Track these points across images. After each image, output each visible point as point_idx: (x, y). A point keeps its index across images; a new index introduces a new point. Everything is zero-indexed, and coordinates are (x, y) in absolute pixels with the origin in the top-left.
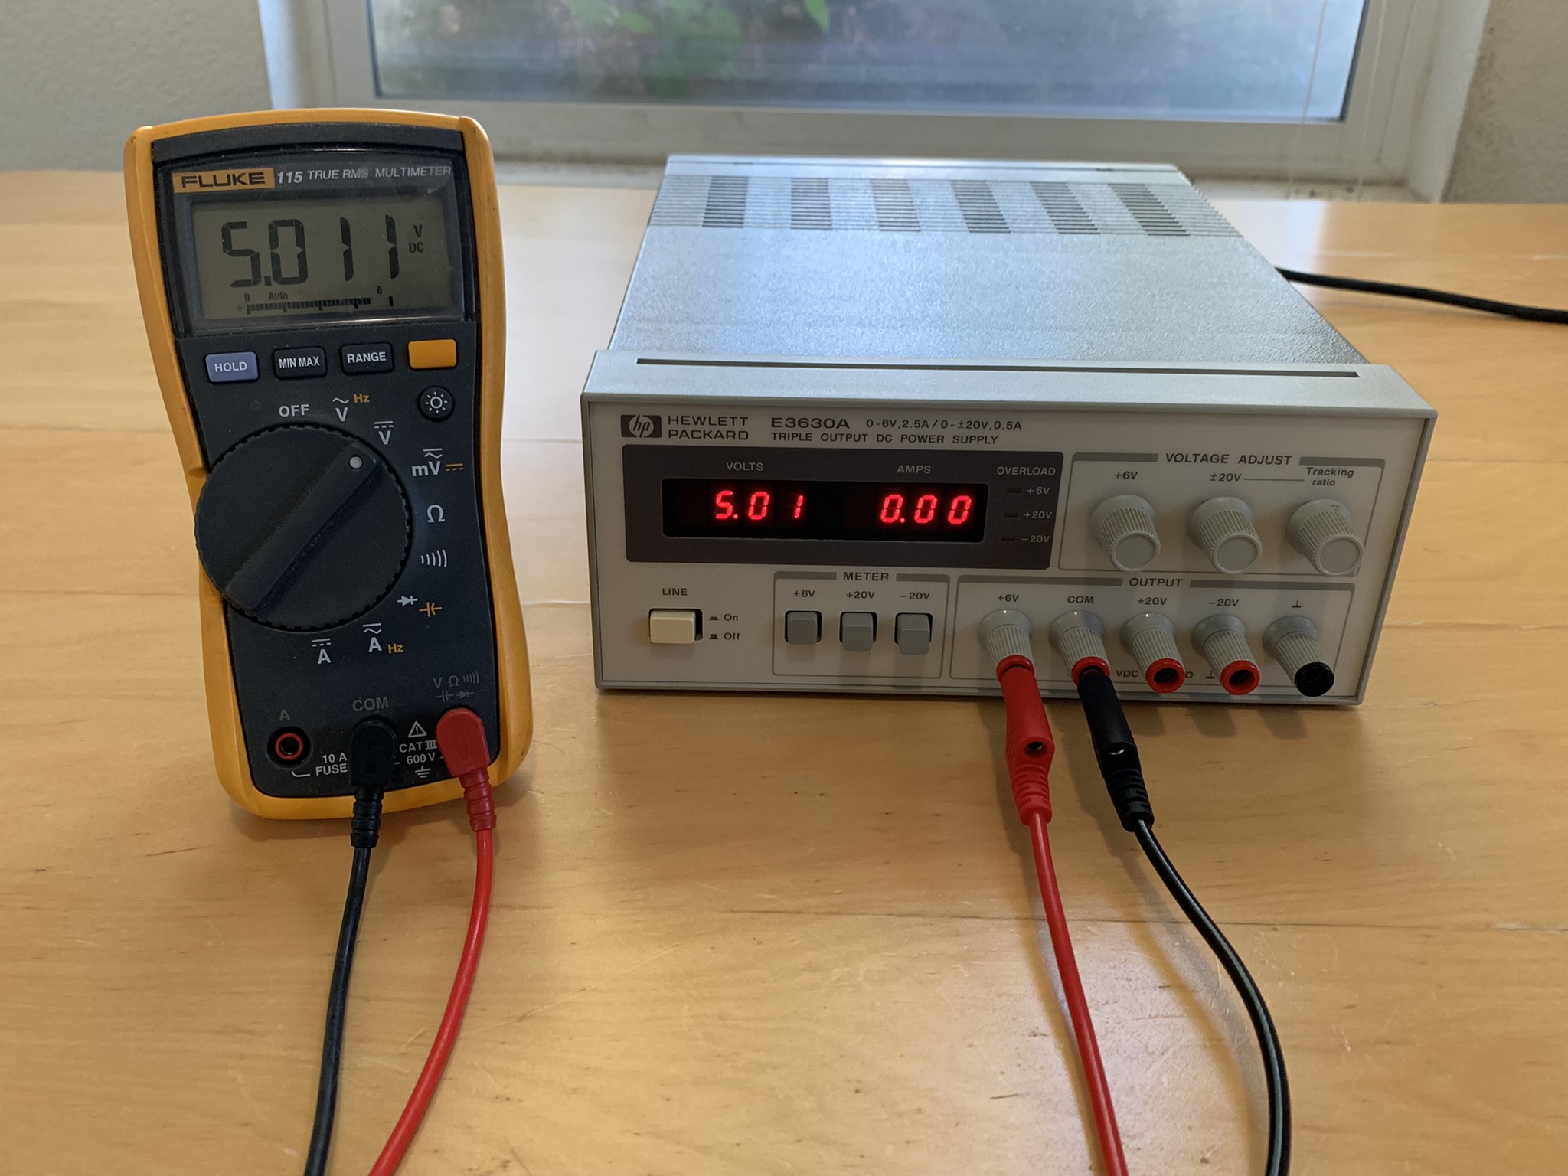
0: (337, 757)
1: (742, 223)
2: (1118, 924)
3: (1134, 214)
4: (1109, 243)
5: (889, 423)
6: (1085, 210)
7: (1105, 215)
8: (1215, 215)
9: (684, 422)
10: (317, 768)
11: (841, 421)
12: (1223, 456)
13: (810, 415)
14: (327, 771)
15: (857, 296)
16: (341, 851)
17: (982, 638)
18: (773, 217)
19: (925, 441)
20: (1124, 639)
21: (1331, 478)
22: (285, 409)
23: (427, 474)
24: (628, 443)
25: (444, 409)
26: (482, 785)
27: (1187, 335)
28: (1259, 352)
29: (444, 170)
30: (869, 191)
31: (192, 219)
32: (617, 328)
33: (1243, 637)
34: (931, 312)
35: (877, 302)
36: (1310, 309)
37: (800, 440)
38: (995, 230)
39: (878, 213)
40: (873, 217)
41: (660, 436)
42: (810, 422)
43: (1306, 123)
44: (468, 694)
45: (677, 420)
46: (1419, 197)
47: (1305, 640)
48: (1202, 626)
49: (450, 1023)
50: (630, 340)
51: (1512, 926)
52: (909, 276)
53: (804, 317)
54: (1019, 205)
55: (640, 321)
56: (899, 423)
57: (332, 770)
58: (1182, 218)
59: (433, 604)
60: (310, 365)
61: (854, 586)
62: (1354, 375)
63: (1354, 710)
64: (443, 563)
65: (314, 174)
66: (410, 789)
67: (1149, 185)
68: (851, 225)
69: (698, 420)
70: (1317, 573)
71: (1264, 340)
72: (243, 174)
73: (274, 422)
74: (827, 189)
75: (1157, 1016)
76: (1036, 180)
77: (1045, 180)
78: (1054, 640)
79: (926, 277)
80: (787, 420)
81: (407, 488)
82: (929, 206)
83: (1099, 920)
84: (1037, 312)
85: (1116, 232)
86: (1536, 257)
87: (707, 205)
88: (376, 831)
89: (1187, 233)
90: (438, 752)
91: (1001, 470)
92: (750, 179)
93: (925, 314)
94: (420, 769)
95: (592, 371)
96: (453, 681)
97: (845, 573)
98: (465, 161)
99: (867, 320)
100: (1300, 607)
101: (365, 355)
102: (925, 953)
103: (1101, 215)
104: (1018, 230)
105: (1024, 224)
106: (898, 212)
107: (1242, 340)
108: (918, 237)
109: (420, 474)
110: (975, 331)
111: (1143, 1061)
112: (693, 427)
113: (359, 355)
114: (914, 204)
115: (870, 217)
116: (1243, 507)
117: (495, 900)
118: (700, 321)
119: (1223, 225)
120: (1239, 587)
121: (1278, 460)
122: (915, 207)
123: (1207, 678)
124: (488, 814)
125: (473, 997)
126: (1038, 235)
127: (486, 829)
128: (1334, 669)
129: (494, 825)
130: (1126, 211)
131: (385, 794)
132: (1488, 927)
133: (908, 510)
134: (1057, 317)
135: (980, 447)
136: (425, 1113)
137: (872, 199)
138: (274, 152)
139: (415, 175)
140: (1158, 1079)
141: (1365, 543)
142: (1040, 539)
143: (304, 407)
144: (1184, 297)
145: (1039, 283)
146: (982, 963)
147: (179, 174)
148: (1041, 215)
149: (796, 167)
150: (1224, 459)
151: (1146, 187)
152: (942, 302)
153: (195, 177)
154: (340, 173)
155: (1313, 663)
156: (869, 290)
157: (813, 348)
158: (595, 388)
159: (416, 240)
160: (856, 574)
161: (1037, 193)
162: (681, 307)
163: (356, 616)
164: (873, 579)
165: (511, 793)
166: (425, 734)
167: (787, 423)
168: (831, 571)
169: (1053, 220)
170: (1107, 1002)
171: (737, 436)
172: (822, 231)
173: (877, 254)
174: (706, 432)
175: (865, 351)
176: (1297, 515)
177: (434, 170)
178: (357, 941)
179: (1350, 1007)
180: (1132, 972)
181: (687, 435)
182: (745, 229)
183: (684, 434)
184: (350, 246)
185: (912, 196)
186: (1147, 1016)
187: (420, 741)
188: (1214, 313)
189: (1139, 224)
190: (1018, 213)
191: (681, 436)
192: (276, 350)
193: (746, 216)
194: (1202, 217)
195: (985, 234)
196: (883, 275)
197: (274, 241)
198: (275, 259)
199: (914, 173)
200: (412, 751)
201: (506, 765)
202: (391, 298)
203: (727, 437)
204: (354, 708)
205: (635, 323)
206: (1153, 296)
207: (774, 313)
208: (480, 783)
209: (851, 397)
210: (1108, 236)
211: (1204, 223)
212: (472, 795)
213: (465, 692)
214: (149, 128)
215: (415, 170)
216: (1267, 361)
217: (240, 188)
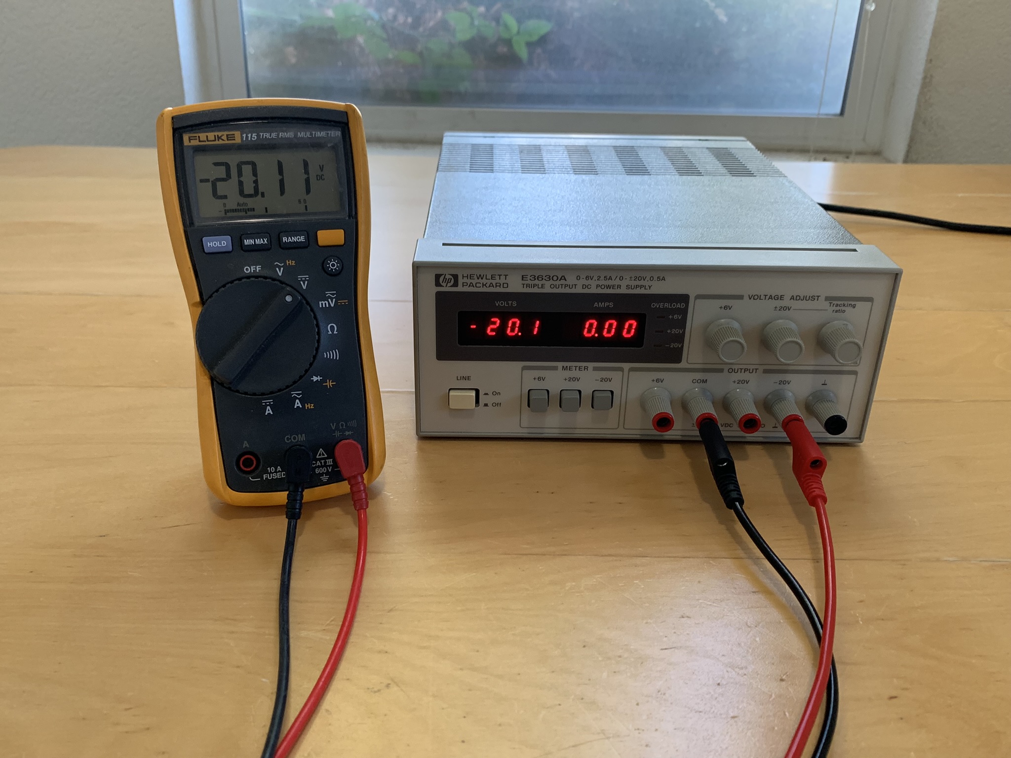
0: (276, 469)
1: (492, 170)
2: (727, 559)
3: (722, 164)
4: (709, 181)
5: (590, 278)
6: (693, 163)
7: (705, 165)
8: (770, 165)
9: (471, 278)
10: (264, 475)
11: (562, 277)
12: (781, 296)
13: (544, 273)
14: (270, 477)
15: (565, 209)
16: (282, 522)
17: (643, 405)
18: (510, 167)
19: (610, 288)
20: (725, 405)
21: (843, 308)
22: (247, 268)
23: (327, 306)
24: (439, 291)
25: (337, 269)
26: (361, 483)
27: (758, 230)
28: (799, 239)
29: (336, 133)
30: (565, 152)
31: (194, 160)
33: (794, 402)
34: (608, 218)
35: (577, 213)
37: (538, 288)
38: (641, 173)
39: (572, 165)
40: (569, 166)
41: (458, 286)
42: (544, 278)
43: (819, 117)
44: (350, 433)
45: (467, 277)
46: (888, 161)
47: (830, 403)
48: (770, 397)
49: (350, 612)
50: (436, 234)
51: (951, 559)
52: (594, 199)
53: (535, 221)
54: (654, 160)
55: (439, 223)
56: (595, 278)
57: (273, 476)
58: (751, 166)
59: (331, 381)
60: (262, 243)
61: (568, 374)
62: (855, 250)
63: (857, 446)
64: (336, 357)
65: (263, 135)
66: (316, 488)
67: (730, 148)
68: (557, 171)
69: (480, 277)
70: (838, 362)
71: (802, 233)
72: (223, 135)
73: (242, 275)
74: (540, 151)
75: (752, 607)
76: (663, 146)
77: (669, 146)
78: (684, 405)
79: (604, 199)
80: (531, 276)
81: (317, 314)
82: (602, 160)
83: (716, 558)
84: (670, 218)
85: (713, 174)
86: (960, 195)
87: (471, 160)
88: (300, 509)
89: (754, 175)
90: (334, 466)
91: (655, 305)
92: (494, 146)
93: (605, 219)
94: (323, 476)
95: (417, 250)
96: (342, 425)
97: (563, 367)
98: (348, 128)
99: (572, 223)
100: (826, 384)
101: (293, 238)
102: (618, 575)
103: (703, 165)
104: (655, 173)
105: (659, 170)
106: (584, 163)
107: (789, 232)
108: (597, 177)
109: (324, 306)
110: (635, 228)
111: (745, 630)
112: (476, 281)
113: (290, 238)
114: (593, 159)
115: (567, 166)
116: (793, 326)
117: (369, 549)
118: (476, 222)
119: (776, 171)
120: (790, 373)
121: (813, 298)
122: (593, 161)
123: (774, 427)
124: (364, 500)
125: (361, 600)
126: (667, 176)
127: (363, 509)
128: (847, 421)
129: (367, 507)
130: (718, 163)
131: (305, 490)
132: (938, 560)
133: (600, 329)
134: (682, 220)
135: (642, 291)
136: (339, 661)
137: (567, 156)
138: (241, 123)
139: (320, 136)
140: (754, 639)
141: (863, 345)
142: (676, 346)
143: (258, 268)
144: (755, 210)
145: (670, 202)
146: (651, 580)
147: (188, 134)
148: (668, 166)
149: (521, 139)
150: (781, 298)
151: (729, 149)
152: (614, 213)
153: (196, 137)
154: (278, 135)
155: (835, 416)
156: (571, 206)
158: (420, 259)
159: (320, 173)
160: (570, 367)
161: (664, 153)
163: (287, 387)
164: (579, 370)
165: (372, 493)
166: (326, 456)
167: (531, 278)
168: (555, 365)
169: (675, 168)
170: (723, 600)
171: (502, 286)
172: (540, 174)
173: (574, 187)
174: (484, 284)
175: (572, 239)
176: (824, 330)
177: (331, 134)
179: (861, 601)
180: (736, 584)
181: (473, 287)
182: (495, 173)
183: (471, 284)
184: (283, 176)
185: (591, 155)
186: (746, 607)
187: (323, 460)
188: (773, 218)
189: (726, 170)
190: (655, 164)
191: (470, 286)
192: (242, 235)
193: (494, 166)
194: (762, 166)
195: (636, 176)
196: (578, 198)
197: (240, 174)
198: (241, 183)
199: (591, 142)
200: (319, 465)
201: (372, 472)
202: (306, 206)
203: (496, 286)
204: (286, 441)
205: (436, 225)
206: (737, 209)
207: (518, 219)
208: (359, 483)
209: (568, 263)
210: (708, 176)
211: (764, 169)
212: (355, 489)
213: (349, 431)
214: (171, 108)
215: (320, 133)
216: (805, 244)
217: (222, 143)
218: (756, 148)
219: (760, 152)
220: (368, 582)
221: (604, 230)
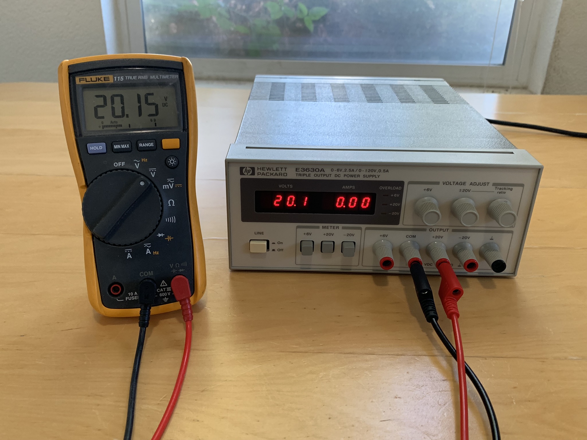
0: (134, 294)
1: (283, 99)
2: (427, 357)
3: (428, 96)
4: (419, 106)
5: (339, 170)
6: (410, 95)
7: (417, 96)
8: (459, 96)
9: (263, 170)
10: (126, 298)
11: (322, 169)
12: (464, 182)
13: (310, 167)
14: (130, 299)
15: (327, 125)
16: (135, 329)
17: (374, 251)
18: (295, 97)
19: (353, 177)
20: (427, 251)
21: (504, 191)
22: (116, 164)
23: (168, 188)
24: (243, 177)
25: (175, 164)
26: (188, 304)
27: (450, 139)
28: (476, 145)
29: (175, 76)
30: (330, 88)
31: (83, 94)
32: (238, 136)
33: (472, 250)
34: (354, 130)
35: (334, 127)
36: (495, 130)
37: (306, 176)
38: (377, 101)
39: (334, 96)
40: (332, 97)
41: (254, 175)
42: (310, 170)
43: (490, 66)
44: (183, 270)
45: (261, 169)
46: (532, 93)
47: (495, 252)
48: (456, 247)
49: (176, 392)
50: (243, 140)
51: (575, 358)
52: (346, 118)
53: (307, 132)
54: (386, 93)
55: (246, 133)
56: (343, 170)
57: (132, 298)
58: (446, 97)
59: (170, 236)
60: (126, 147)
61: (326, 231)
62: (512, 153)
63: (512, 278)
64: (174, 221)
65: (128, 77)
66: (160, 306)
67: (434, 86)
68: (324, 100)
69: (269, 169)
70: (500, 226)
71: (478, 141)
72: (101, 78)
73: (112, 168)
74: (315, 87)
75: (442, 391)
76: (392, 84)
77: (395, 84)
78: (401, 252)
79: (352, 118)
80: (301, 169)
81: (161, 193)
82: (352, 93)
83: (420, 356)
84: (394, 131)
85: (422, 102)
86: (577, 114)
87: (270, 93)
88: (148, 321)
89: (448, 103)
90: (172, 292)
91: (381, 188)
92: (286, 84)
93: (352, 131)
94: (165, 298)
95: (229, 151)
96: (177, 265)
97: (323, 226)
98: (183, 73)
99: (330, 133)
100: (493, 239)
101: (146, 144)
102: (354, 367)
104: (386, 101)
105: (388, 99)
106: (341, 95)
107: (470, 140)
108: (348, 104)
109: (166, 188)
110: (371, 137)
111: (437, 408)
112: (266, 171)
113: (144, 144)
114: (347, 92)
115: (331, 97)
116: (471, 202)
117: (192, 347)
118: (269, 133)
119: (462, 100)
120: (470, 232)
121: (484, 184)
122: (347, 94)
123: (458, 266)
124: (190, 315)
125: (185, 383)
126: (393, 103)
127: (189, 321)
128: (506, 262)
129: (192, 319)
130: (425, 95)
131: (152, 307)
132: (566, 358)
133: (346, 203)
134: (401, 132)
135: (374, 179)
136: (167, 426)
137: (331, 91)
138: (113, 69)
139: (165, 78)
140: (443, 414)
141: (517, 215)
142: (396, 214)
143: (123, 164)
144: (448, 125)
145: (394, 120)
146: (376, 371)
148: (394, 96)
149: (303, 79)
150: (464, 183)
151: (433, 86)
152: (358, 127)
153: (84, 79)
154: (137, 77)
155: (498, 260)
156: (331, 122)
157: (310, 143)
158: (230, 157)
159: (165, 102)
160: (327, 226)
161: (392, 89)
162: (261, 129)
163: (141, 240)
164: (333, 229)
165: (198, 308)
166: (167, 285)
167: (302, 170)
168: (318, 226)
169: (398, 98)
170: (423, 386)
171: (283, 175)
172: (313, 102)
173: (334, 110)
174: (272, 173)
175: (330, 144)
176: (492, 205)
177: (172, 76)
178: (141, 362)
179: (515, 388)
180: (432, 374)
181: (264, 175)
182: (284, 101)
183: (263, 174)
184: (141, 104)
185: (346, 89)
186: (438, 391)
187: (165, 288)
188: (459, 131)
189: (431, 99)
190: (386, 96)
191: (262, 175)
192: (113, 142)
193: (285, 97)
194: (454, 97)
195: (373, 103)
196: (336, 118)
197: (113, 102)
198: (113, 109)
199: (346, 81)
200: (162, 291)
201: (197, 297)
202: (156, 123)
203: (279, 175)
204: (140, 275)
205: (244, 134)
206: (437, 125)
207: (296, 131)
208: (187, 303)
209: (325, 160)
210: (419, 103)
211: (455, 99)
212: (184, 308)
213: (182, 269)
214: (68, 60)
215: (165, 76)
216: (480, 148)
217: (101, 83)
218: (450, 86)
219: (453, 88)
220: (190, 371)
221: (350, 139)
